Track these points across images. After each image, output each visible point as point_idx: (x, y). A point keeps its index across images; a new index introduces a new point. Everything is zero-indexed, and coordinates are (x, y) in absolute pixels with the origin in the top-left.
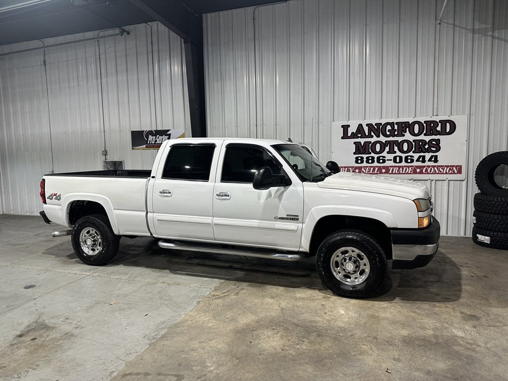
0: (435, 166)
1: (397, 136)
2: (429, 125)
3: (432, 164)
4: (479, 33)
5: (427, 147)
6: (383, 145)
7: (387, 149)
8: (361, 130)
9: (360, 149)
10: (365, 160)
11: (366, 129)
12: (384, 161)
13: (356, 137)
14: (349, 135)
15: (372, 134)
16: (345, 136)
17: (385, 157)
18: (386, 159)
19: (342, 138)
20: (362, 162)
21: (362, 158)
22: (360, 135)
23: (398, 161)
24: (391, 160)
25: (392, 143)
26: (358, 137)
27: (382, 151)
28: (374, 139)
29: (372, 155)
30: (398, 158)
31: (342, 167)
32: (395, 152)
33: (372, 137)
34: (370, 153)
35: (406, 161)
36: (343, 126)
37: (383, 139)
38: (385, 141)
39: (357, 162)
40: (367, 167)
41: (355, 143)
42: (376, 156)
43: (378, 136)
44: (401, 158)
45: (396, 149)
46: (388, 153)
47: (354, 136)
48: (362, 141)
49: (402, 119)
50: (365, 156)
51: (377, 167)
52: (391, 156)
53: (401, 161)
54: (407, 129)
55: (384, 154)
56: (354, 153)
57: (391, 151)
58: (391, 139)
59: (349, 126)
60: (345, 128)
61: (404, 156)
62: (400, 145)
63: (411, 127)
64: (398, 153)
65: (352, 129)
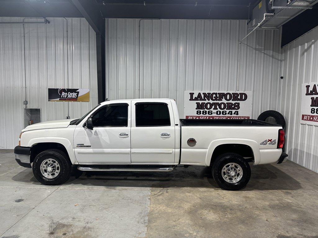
0: (237, 117)
1: (218, 100)
2: (234, 95)
3: (235, 115)
4: (258, 51)
5: (233, 106)
6: (211, 105)
7: (213, 107)
8: (200, 96)
9: (199, 106)
10: (202, 112)
11: (203, 96)
12: (212, 114)
13: (197, 100)
14: (194, 98)
15: (206, 98)
16: (191, 99)
17: (212, 111)
18: (213, 112)
19: (190, 100)
20: (200, 114)
21: (200, 111)
22: (199, 99)
23: (219, 114)
24: (215, 113)
25: (216, 104)
26: (198, 100)
27: (210, 108)
28: (207, 101)
29: (206, 110)
30: (219, 112)
31: (189, 116)
32: (217, 109)
33: (206, 100)
34: (205, 109)
35: (223, 114)
36: (190, 93)
37: (211, 101)
38: (213, 103)
39: (197, 113)
40: (203, 116)
41: (196, 103)
42: (207, 111)
43: (209, 100)
44: (220, 112)
45: (218, 107)
46: (214, 109)
47: (196, 99)
48: (201, 102)
49: (221, 91)
50: (202, 110)
51: (208, 116)
52: (215, 111)
53: (220, 114)
54: (224, 97)
55: (212, 110)
56: (196, 109)
57: (215, 108)
58: (215, 102)
59: (193, 93)
60: (192, 94)
61: (222, 111)
62: (220, 105)
63: (226, 96)
64: (219, 110)
65: (195, 96)
